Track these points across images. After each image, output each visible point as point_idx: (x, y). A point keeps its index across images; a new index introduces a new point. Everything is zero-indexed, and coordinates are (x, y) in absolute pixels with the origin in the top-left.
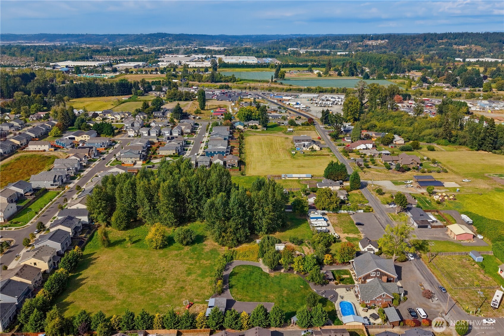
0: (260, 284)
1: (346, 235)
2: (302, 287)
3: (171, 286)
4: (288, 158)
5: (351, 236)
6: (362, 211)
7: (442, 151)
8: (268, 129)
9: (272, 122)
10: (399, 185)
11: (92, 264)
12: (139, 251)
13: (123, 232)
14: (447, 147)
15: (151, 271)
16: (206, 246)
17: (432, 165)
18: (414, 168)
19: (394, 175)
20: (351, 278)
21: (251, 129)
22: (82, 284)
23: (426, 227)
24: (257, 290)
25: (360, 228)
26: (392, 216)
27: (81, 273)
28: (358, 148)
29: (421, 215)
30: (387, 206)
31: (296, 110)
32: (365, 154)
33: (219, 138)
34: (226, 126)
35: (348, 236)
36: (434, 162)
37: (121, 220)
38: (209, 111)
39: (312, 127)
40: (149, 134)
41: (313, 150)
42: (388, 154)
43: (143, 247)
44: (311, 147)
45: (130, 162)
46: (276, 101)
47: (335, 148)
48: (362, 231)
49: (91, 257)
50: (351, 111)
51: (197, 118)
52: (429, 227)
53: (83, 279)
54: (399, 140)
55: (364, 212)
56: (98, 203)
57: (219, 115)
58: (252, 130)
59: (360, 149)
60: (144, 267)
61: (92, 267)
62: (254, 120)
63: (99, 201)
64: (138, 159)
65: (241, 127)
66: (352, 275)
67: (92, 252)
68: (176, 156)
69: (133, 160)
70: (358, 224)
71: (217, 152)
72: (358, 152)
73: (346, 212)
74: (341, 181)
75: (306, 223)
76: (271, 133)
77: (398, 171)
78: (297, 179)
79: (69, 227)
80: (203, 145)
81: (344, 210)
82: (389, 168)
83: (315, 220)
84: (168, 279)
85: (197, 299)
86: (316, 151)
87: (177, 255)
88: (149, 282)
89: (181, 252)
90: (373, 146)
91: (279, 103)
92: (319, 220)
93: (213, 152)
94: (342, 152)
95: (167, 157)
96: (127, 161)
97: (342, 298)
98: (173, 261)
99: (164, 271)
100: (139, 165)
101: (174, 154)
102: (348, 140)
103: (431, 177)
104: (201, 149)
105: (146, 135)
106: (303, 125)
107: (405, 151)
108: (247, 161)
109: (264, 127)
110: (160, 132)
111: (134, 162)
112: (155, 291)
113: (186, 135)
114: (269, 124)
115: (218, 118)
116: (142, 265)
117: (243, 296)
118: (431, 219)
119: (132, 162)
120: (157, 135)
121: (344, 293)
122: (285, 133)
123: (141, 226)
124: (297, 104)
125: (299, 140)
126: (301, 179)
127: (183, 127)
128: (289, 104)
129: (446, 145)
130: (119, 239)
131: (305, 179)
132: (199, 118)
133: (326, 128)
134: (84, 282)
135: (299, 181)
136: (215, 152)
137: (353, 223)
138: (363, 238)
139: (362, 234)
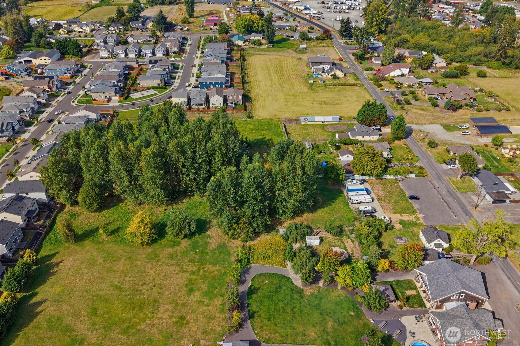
0: (292, 310)
1: (398, 216)
2: (352, 313)
3: (167, 314)
4: (305, 89)
5: (406, 217)
6: (413, 176)
7: (495, 77)
8: (275, 45)
9: (279, 35)
10: (453, 131)
11: (53, 274)
12: (119, 250)
13: (96, 214)
14: (500, 71)
15: (136, 287)
16: (211, 238)
17: (488, 99)
18: (467, 105)
19: (443, 115)
20: (418, 296)
21: (253, 46)
22: (38, 313)
23: (504, 202)
24: (290, 321)
25: (415, 205)
26: (453, 182)
27: (36, 291)
28: (392, 74)
29: (495, 184)
30: (444, 166)
31: (305, 17)
32: (401, 84)
33: (216, 61)
34: (222, 42)
35: (402, 218)
36: (491, 95)
37: (91, 199)
38: (199, 19)
39: (328, 41)
40: (126, 54)
41: (335, 77)
42: (430, 83)
43: (123, 241)
44: (333, 73)
45: (103, 97)
46: (279, 4)
47: (362, 73)
48: (418, 209)
49: (52, 261)
50: (377, 21)
51: (185, 29)
52: (508, 201)
53: (39, 304)
54: (440, 62)
55: (416, 176)
56: (57, 177)
57: (211, 25)
58: (255, 47)
59: (394, 76)
60: (127, 279)
61: (52, 279)
62: (256, 32)
63: (59, 174)
64: (113, 94)
65: (240, 43)
66: (420, 290)
67: (53, 252)
68: (161, 88)
69: (107, 95)
70: (412, 198)
71: (213, 83)
72: (391, 81)
73: (392, 177)
74: (378, 127)
75: (341, 196)
76: (279, 51)
77: (448, 109)
78: (321, 123)
79: (18, 214)
80: (195, 70)
81: (390, 175)
82: (436, 105)
83: (355, 193)
84: (161, 301)
85: (205, 339)
86: (338, 78)
87: (171, 257)
88: (134, 308)
89: (177, 251)
90: (410, 71)
91: (284, 7)
92: (360, 193)
93: (208, 83)
94: (372, 79)
95: (150, 89)
96: (99, 97)
97: (413, 334)
98: (167, 267)
99: (154, 286)
100: (115, 101)
101: (159, 84)
102: (377, 62)
103: (492, 119)
104: (193, 76)
105: (123, 56)
106: (318, 39)
107: (450, 77)
108: (252, 95)
109: (271, 42)
110: (140, 51)
111: (108, 97)
112: (142, 326)
113: (173, 55)
114: (276, 39)
115: (211, 29)
116: (123, 275)
117: (271, 333)
118: (508, 190)
119: (106, 97)
120: (136, 55)
121: (414, 325)
122: (296, 50)
123: (120, 204)
124: (306, 8)
125: (316, 63)
126: (326, 123)
127: (168, 44)
128: (297, 8)
129: (498, 69)
130: (90, 228)
131: (331, 123)
132: (188, 30)
133: (346, 43)
134: (40, 308)
135: (323, 126)
136: (211, 83)
137: (405, 196)
138: (422, 221)
139: (420, 216)
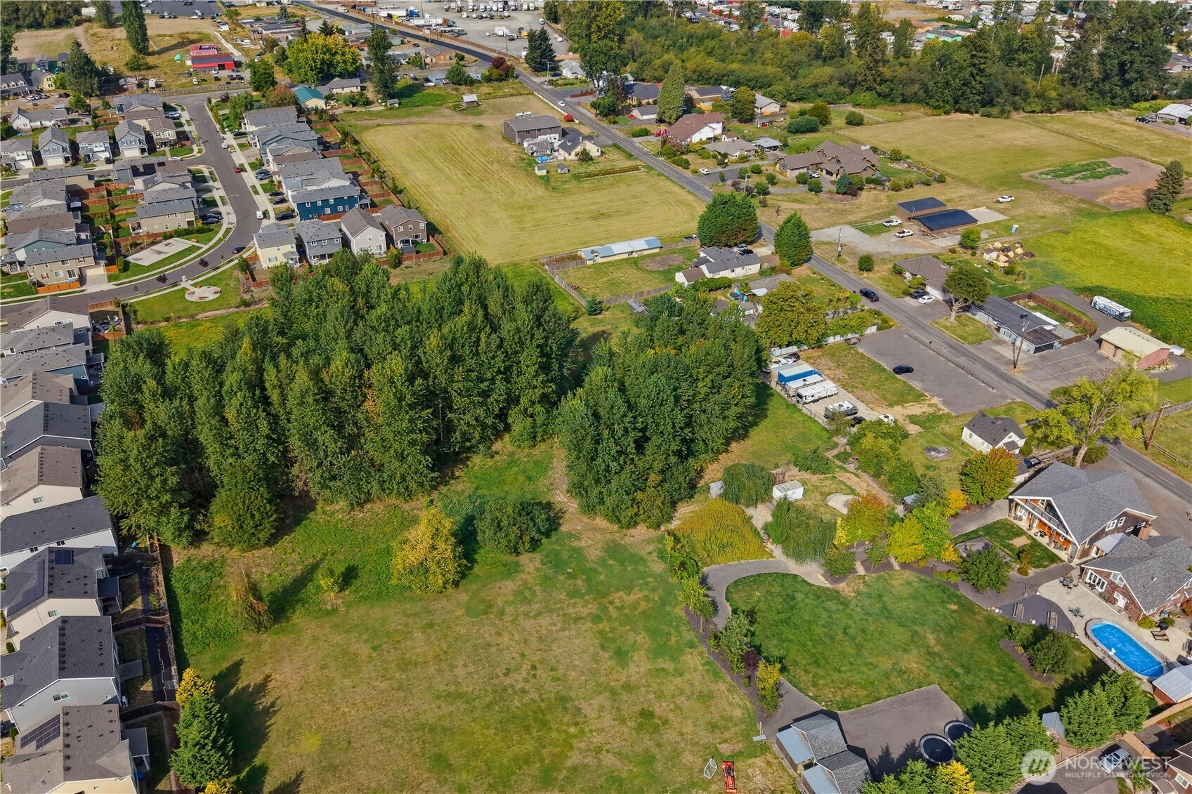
0: (845, 633)
1: (900, 410)
2: (953, 607)
3: (607, 719)
4: (540, 191)
5: (915, 410)
6: (873, 329)
7: (878, 123)
8: (405, 101)
9: (405, 77)
10: (879, 233)
11: (269, 712)
12: (390, 615)
13: (269, 551)
14: (876, 110)
15: (495, 681)
16: (579, 539)
17: (896, 166)
18: (869, 181)
19: (840, 206)
20: (1035, 545)
21: (351, 108)
23: (1051, 346)
24: (858, 656)
25: (914, 382)
26: (946, 328)
27: (257, 761)
28: (696, 138)
29: (1022, 317)
30: (908, 300)
32: (725, 156)
33: (299, 150)
34: (279, 105)
35: (910, 412)
36: (896, 157)
38: (166, 56)
39: (513, 83)
40: (38, 159)
41: (585, 157)
42: (775, 148)
43: (382, 594)
44: (579, 149)
45: (62, 274)
46: (341, 10)
47: (632, 144)
48: (924, 389)
49: (241, 685)
51: (152, 83)
52: (1056, 344)
54: (766, 104)
55: (878, 329)
57: (211, 68)
58: (355, 109)
59: (701, 142)
60: (460, 672)
61: (277, 725)
62: (341, 76)
64: (91, 261)
65: (318, 103)
66: (1032, 533)
67: (226, 664)
68: (200, 231)
69: (72, 265)
70: (901, 370)
71: (332, 202)
72: (701, 151)
73: (838, 338)
74: (744, 247)
75: (773, 395)
77: (844, 193)
78: (626, 256)
80: (250, 178)
81: (834, 335)
82: (816, 189)
83: (799, 383)
84: (573, 695)
85: (726, 741)
86: (591, 159)
87: (522, 596)
88: (527, 729)
89: (525, 582)
90: (724, 128)
92: (810, 379)
93: (319, 203)
94: (662, 154)
95: (171, 237)
96: (52, 275)
97: (1076, 612)
98: (532, 622)
99: (534, 668)
100: (97, 280)
101: (190, 223)
102: (645, 117)
103: (934, 202)
104: (257, 193)
105: (29, 165)
106: (488, 79)
107: (803, 132)
108: (434, 217)
109: (392, 96)
110: (74, 147)
111: (77, 272)
112: (574, 759)
113: (167, 149)
114: (400, 86)
115: (217, 79)
116: (444, 665)
117: (840, 689)
118: (1050, 324)
119: (70, 274)
120: (67, 159)
121: (1066, 597)
123: (311, 515)
124: (411, 15)
125: (528, 132)
126: (635, 255)
127: (143, 124)
128: (390, 16)
129: (874, 106)
131: (645, 253)
132: (158, 86)
133: (551, 82)
135: (634, 261)
136: (325, 202)
137: (884, 370)
138: (947, 411)
139: (935, 400)
